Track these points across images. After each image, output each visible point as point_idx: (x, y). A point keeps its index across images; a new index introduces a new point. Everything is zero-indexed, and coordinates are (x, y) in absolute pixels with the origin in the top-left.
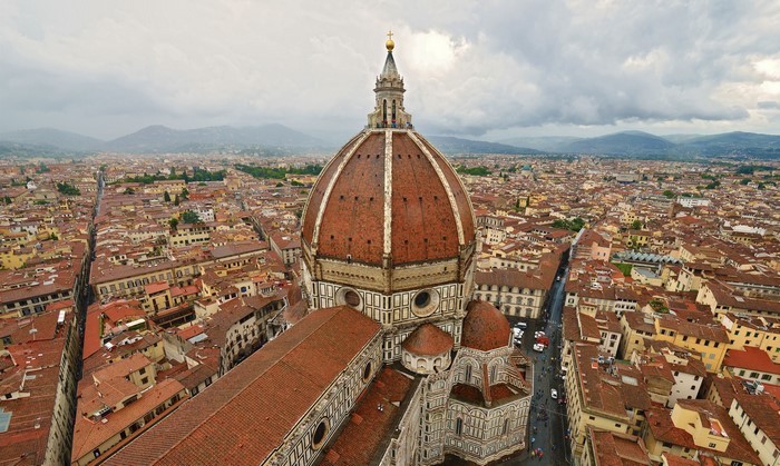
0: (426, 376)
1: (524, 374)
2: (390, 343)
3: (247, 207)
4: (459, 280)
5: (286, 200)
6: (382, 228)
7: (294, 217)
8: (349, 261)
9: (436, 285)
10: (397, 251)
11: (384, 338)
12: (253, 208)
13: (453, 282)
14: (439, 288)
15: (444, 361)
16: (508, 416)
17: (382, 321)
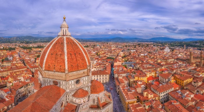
0: (81, 104)
1: (109, 97)
2: (69, 96)
3: (21, 57)
4: (88, 75)
5: (32, 55)
6: (64, 62)
7: (34, 59)
8: (55, 72)
9: (82, 77)
10: (69, 68)
11: (67, 94)
12: (23, 57)
13: (86, 76)
14: (83, 78)
15: (86, 99)
16: (107, 110)
17: (66, 89)
